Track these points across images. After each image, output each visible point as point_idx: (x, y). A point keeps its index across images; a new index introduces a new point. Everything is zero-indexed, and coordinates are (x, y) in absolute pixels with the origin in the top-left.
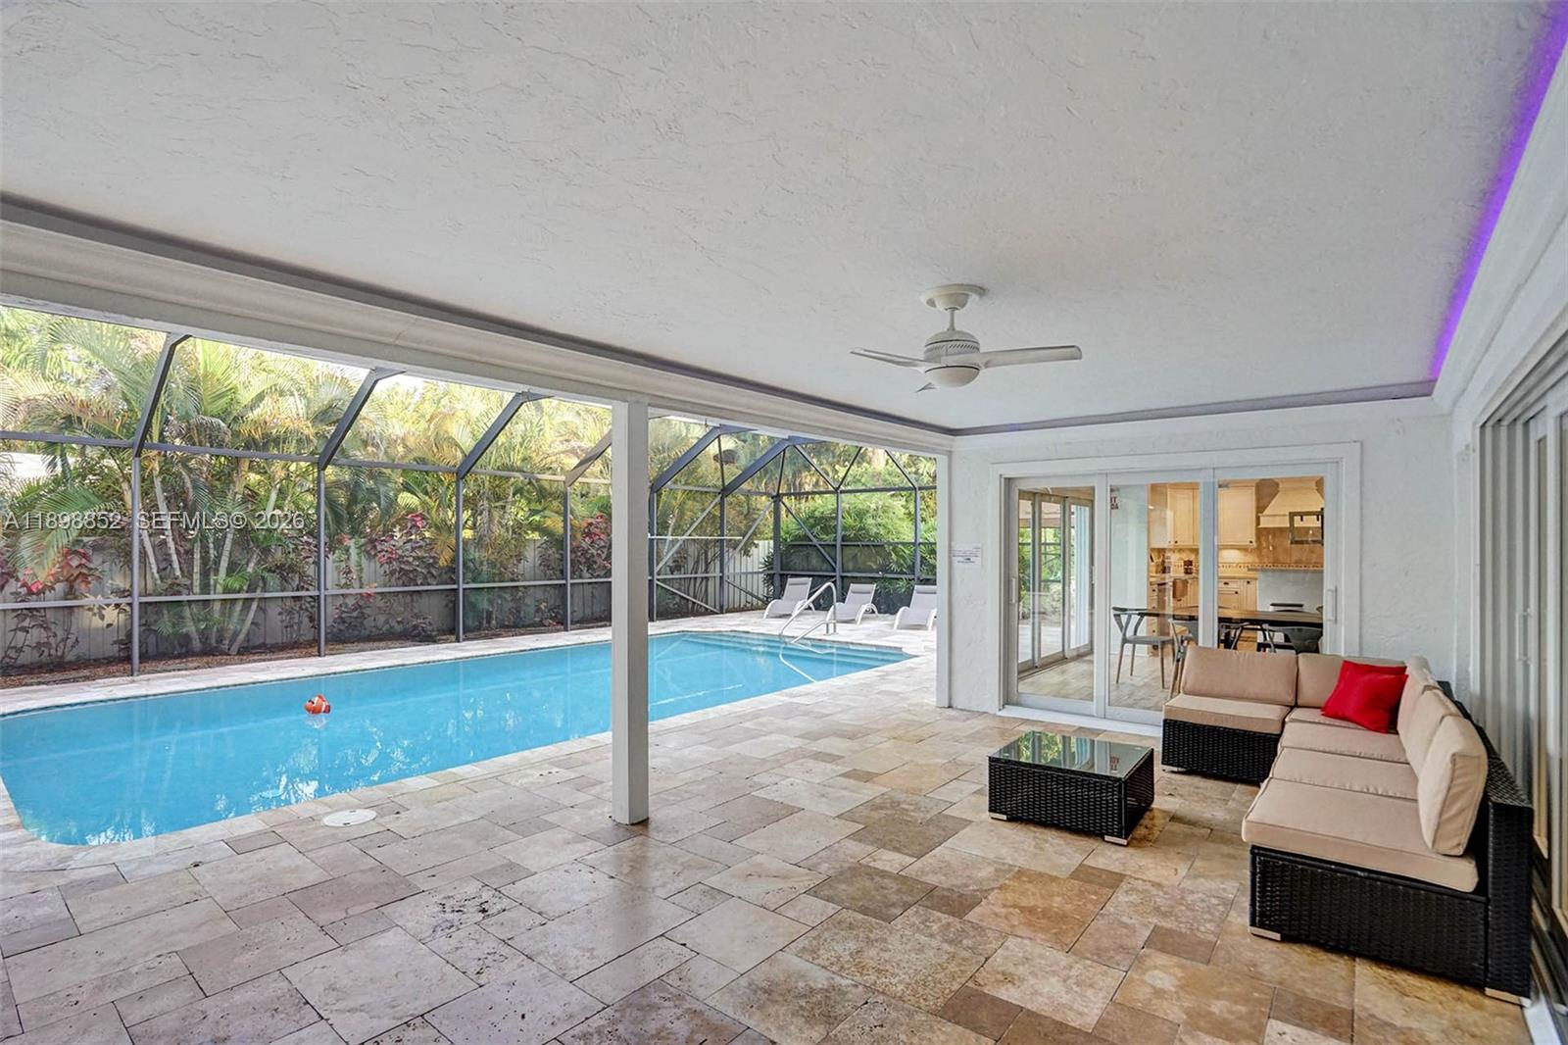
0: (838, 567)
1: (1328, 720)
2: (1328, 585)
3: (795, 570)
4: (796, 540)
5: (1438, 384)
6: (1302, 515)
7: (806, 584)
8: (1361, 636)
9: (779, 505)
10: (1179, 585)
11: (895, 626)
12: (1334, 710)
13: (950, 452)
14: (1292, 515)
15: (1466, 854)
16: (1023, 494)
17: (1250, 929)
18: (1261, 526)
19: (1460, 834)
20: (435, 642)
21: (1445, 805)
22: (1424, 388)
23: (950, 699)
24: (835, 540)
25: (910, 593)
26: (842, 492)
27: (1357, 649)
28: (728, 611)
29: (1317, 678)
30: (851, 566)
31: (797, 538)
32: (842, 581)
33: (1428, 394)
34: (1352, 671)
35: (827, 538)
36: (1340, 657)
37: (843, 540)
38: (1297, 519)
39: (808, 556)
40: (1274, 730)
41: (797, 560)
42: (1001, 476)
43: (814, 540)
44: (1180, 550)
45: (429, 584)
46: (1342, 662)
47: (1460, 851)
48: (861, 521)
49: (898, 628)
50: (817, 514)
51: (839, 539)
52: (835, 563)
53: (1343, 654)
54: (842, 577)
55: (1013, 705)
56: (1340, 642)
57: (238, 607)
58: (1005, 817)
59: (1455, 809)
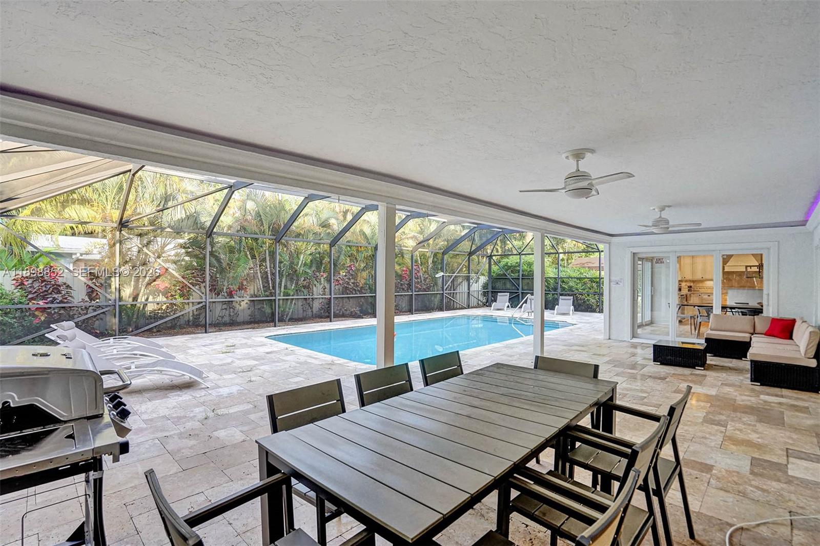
0: (520, 289)
1: (766, 336)
2: (765, 292)
3: (499, 289)
4: (498, 276)
5: (809, 222)
6: (751, 267)
7: (507, 295)
8: (778, 310)
9: (491, 260)
10: (688, 296)
11: (555, 314)
12: (769, 333)
13: (610, 243)
14: (747, 267)
15: (813, 358)
16: (640, 259)
17: (750, 383)
18: (725, 270)
19: (812, 353)
20: (363, 318)
21: (808, 345)
22: (803, 223)
23: (609, 337)
24: (519, 276)
25: (557, 300)
26: (522, 254)
27: (777, 314)
28: (472, 308)
29: (761, 323)
30: (526, 288)
31: (499, 275)
32: (522, 295)
33: (805, 225)
34: (774, 321)
35: (515, 275)
36: (770, 317)
37: (522, 276)
38: (749, 268)
39: (505, 284)
40: (748, 340)
41: (499, 285)
42: (631, 252)
43: (508, 276)
44: (686, 281)
45: (357, 294)
46: (771, 319)
47: (812, 357)
48: (530, 268)
49: (557, 314)
50: (509, 264)
51: (521, 276)
52: (519, 286)
53: (771, 316)
54: (522, 293)
55: (636, 338)
56: (770, 311)
57: (289, 301)
58: (659, 363)
59: (811, 346)
